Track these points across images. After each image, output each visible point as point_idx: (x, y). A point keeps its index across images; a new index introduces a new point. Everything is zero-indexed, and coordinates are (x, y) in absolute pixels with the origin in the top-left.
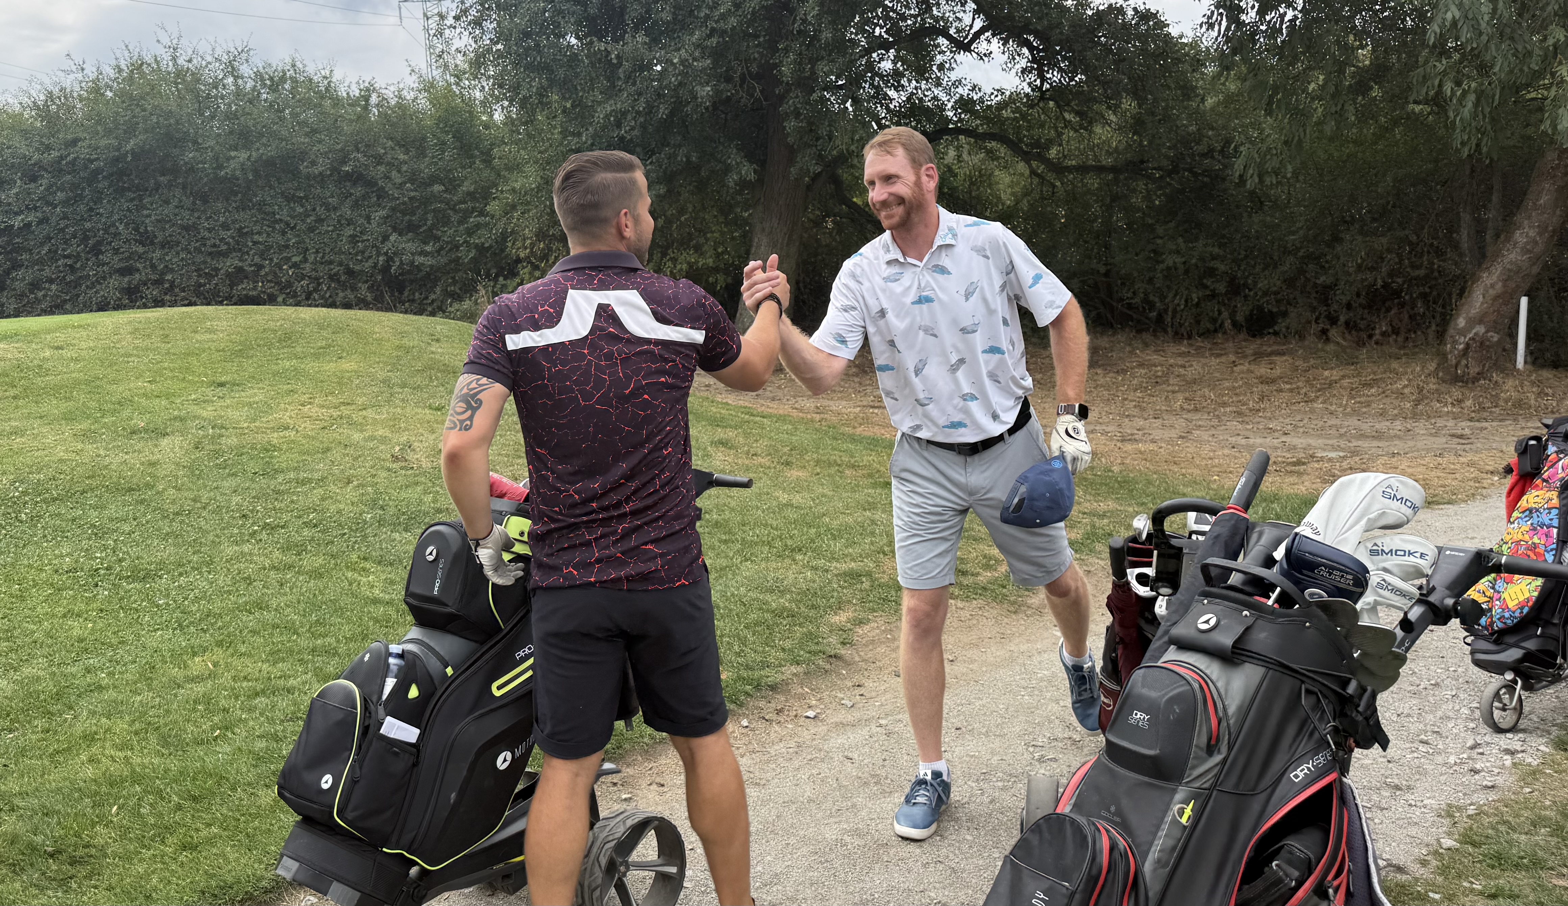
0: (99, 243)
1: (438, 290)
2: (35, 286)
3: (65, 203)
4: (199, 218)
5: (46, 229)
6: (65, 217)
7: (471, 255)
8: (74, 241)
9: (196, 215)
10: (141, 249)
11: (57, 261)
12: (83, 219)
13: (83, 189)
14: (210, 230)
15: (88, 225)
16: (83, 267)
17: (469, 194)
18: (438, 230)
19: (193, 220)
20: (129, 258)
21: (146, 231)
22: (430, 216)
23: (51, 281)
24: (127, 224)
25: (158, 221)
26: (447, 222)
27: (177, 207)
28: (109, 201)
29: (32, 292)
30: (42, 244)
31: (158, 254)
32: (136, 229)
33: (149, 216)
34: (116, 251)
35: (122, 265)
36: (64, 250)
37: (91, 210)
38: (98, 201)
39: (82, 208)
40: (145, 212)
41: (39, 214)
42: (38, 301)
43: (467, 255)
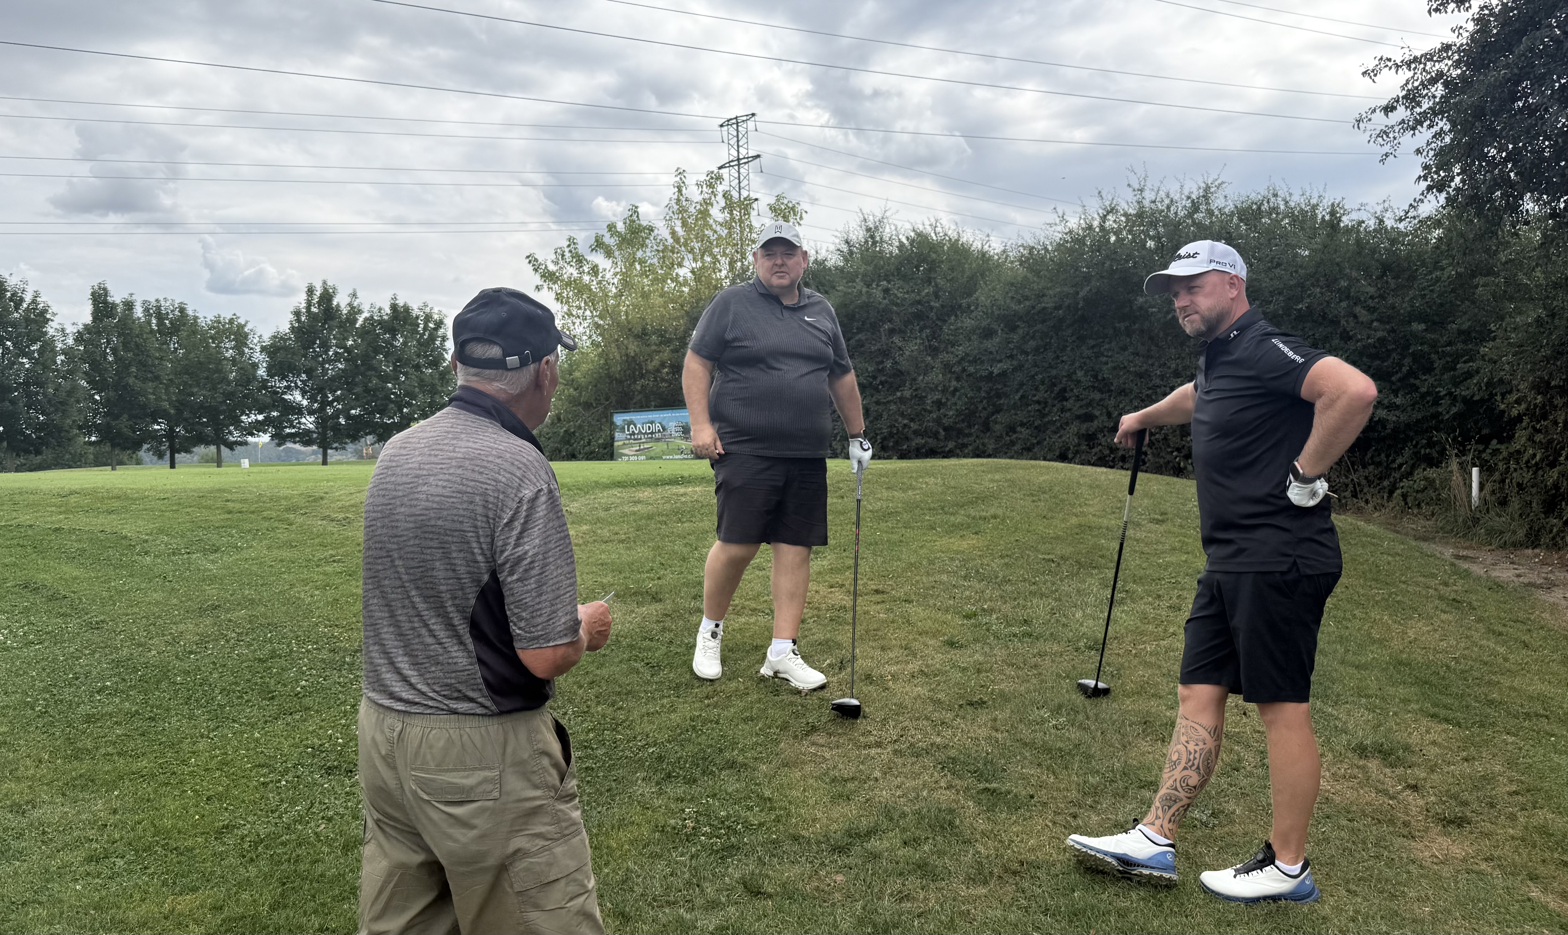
0: (1064, 390)
1: (1407, 452)
2: (1012, 429)
3: (1036, 350)
4: (1153, 365)
5: (1019, 377)
6: (1036, 365)
7: (1454, 410)
8: (1042, 388)
9: (1150, 362)
10: (1097, 396)
11: (1028, 405)
12: (1051, 367)
13: (1051, 338)
14: (1162, 377)
15: (1054, 372)
16: (1050, 412)
17: (1460, 332)
18: (1416, 378)
19: (1145, 367)
20: (1090, 404)
21: (1104, 379)
22: (1407, 361)
23: (1022, 425)
24: (1086, 372)
25: (1114, 368)
26: (1429, 369)
27: (1133, 354)
28: (1072, 349)
29: (1007, 434)
30: (1017, 391)
31: (1112, 402)
32: (1095, 377)
33: (1107, 363)
34: (1078, 398)
35: (1082, 411)
36: (1034, 396)
37: (1058, 357)
38: (1064, 349)
39: (1050, 355)
40: (1104, 359)
41: (1015, 363)
42: (1013, 443)
43: (1448, 410)
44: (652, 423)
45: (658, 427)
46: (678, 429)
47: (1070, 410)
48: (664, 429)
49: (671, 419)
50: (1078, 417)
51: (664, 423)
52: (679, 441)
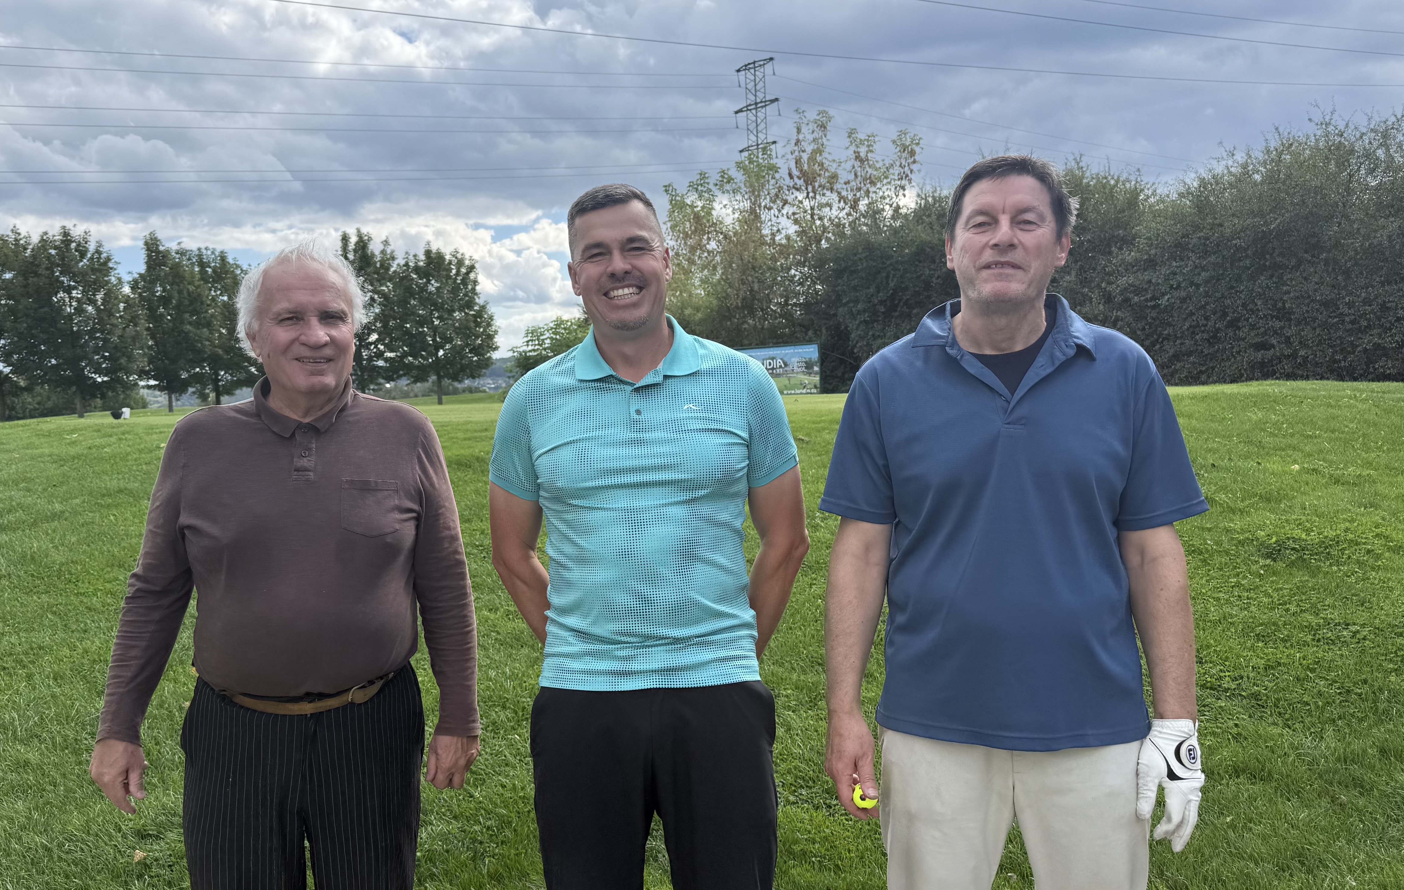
3: (1208, 282)
4: (1339, 293)
5: (1189, 306)
9: (1336, 291)
10: (1278, 324)
12: (1223, 296)
14: (1349, 306)
15: (1227, 302)
19: (1333, 295)
20: (1265, 333)
21: (1284, 307)
23: (1190, 353)
25: (1297, 297)
31: (1294, 329)
32: (1274, 305)
34: (1253, 327)
35: (1258, 340)
39: (1224, 286)
40: (1284, 289)
41: (1183, 294)
44: (773, 359)
45: (779, 362)
46: (801, 364)
47: (1244, 339)
48: (786, 365)
49: (793, 355)
50: (1252, 345)
51: (786, 359)
52: (802, 377)
